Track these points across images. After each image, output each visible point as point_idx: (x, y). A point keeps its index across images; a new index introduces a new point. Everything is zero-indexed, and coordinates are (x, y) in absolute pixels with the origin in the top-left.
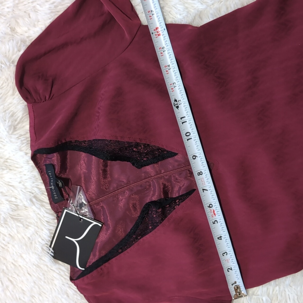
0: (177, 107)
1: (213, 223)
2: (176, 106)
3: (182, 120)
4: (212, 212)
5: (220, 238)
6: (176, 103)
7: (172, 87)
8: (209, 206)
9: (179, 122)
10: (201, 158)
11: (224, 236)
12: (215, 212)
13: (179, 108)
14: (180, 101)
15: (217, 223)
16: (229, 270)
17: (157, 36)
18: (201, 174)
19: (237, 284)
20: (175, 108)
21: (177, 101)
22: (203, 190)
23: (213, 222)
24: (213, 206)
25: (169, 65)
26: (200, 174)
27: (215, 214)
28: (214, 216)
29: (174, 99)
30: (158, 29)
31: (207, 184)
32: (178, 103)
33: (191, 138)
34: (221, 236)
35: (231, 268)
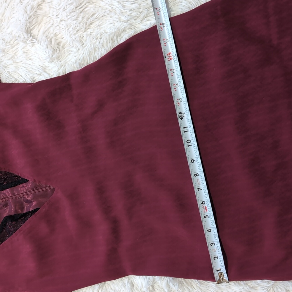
0: (182, 119)
1: (205, 218)
2: (180, 117)
3: (184, 129)
4: (205, 208)
5: (209, 231)
6: (180, 115)
7: (178, 102)
8: (202, 203)
9: (182, 131)
10: (198, 162)
11: (213, 229)
12: (207, 209)
13: (182, 120)
14: (184, 114)
15: (208, 217)
16: (215, 258)
17: (169, 59)
18: (198, 176)
19: (221, 271)
20: (179, 119)
21: (182, 113)
22: (198, 189)
23: (204, 216)
24: (206, 203)
25: (177, 84)
26: (196, 175)
27: (206, 210)
28: (206, 211)
29: (179, 112)
30: (170, 54)
31: (201, 184)
32: (183, 115)
33: (191, 145)
34: (211, 229)
35: (217, 257)
